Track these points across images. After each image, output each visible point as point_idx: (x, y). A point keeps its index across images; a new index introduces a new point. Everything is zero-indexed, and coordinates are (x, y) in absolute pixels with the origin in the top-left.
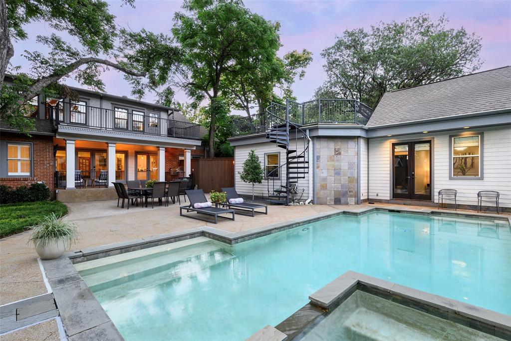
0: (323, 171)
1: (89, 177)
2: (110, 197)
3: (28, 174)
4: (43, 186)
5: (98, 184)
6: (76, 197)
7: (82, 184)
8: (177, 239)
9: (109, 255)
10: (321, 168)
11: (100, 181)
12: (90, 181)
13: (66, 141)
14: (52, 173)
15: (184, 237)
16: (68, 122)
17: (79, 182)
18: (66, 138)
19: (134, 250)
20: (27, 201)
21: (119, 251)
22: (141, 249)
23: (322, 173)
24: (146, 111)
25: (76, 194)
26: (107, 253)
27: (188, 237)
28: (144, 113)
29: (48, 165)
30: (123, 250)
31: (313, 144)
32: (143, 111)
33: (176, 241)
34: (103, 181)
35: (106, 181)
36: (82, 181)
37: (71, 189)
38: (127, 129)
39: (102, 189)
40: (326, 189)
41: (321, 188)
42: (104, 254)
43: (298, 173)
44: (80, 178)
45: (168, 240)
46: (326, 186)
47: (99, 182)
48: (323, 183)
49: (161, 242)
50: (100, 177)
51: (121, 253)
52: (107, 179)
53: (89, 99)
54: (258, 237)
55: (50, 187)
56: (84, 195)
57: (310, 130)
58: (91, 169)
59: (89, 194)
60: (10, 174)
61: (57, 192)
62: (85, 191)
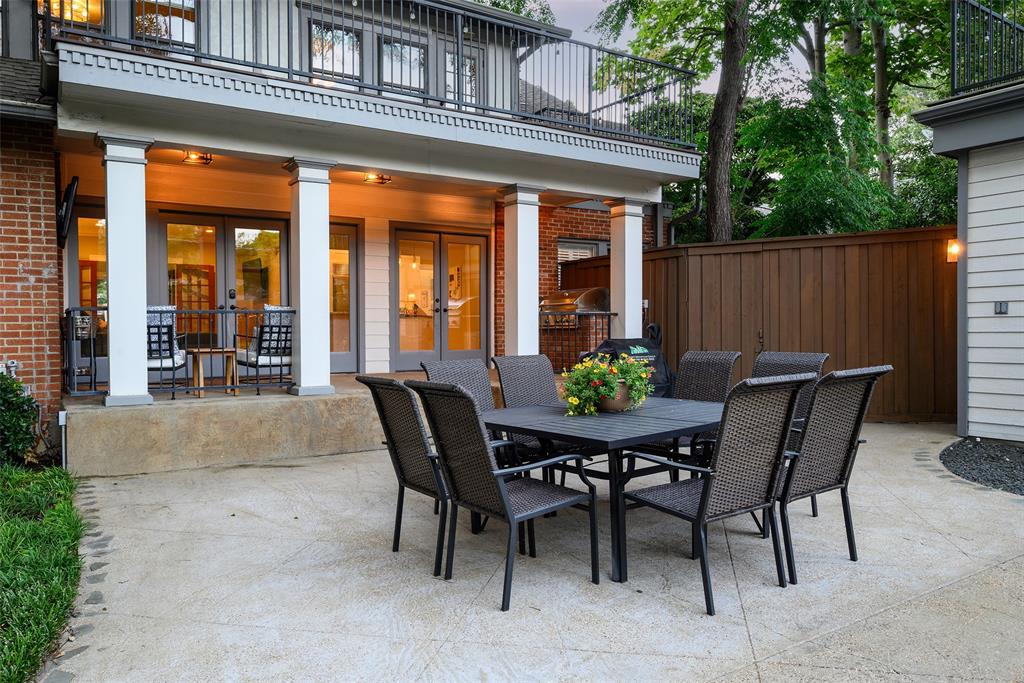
1: (209, 340)
2: (311, 444)
5: (252, 372)
6: (153, 446)
7: (181, 374)
11: (263, 360)
12: (218, 360)
13: (103, 148)
14: (50, 318)
17: (167, 363)
18: (102, 130)
24: (430, 40)
25: (153, 432)
28: (425, 48)
29: (32, 278)
32: (423, 40)
34: (276, 360)
35: (286, 360)
36: (179, 358)
37: (130, 404)
39: (273, 401)
44: (170, 342)
47: (255, 365)
50: (261, 340)
52: (288, 349)
55: (35, 390)
56: (189, 435)
58: (220, 301)
59: (215, 431)
61: (62, 422)
62: (195, 416)
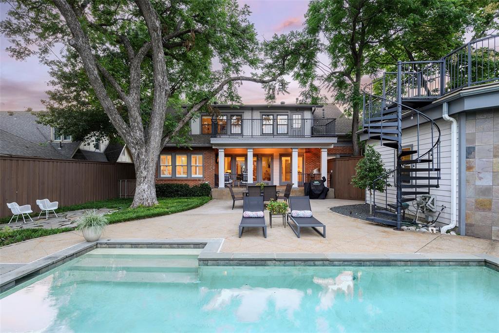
0: (480, 175)
3: (202, 176)
4: (207, 185)
8: (180, 246)
9: (123, 248)
10: (476, 169)
13: (218, 150)
15: (187, 246)
16: (229, 133)
18: (218, 148)
19: (141, 248)
20: (197, 196)
21: (130, 246)
22: (147, 248)
23: (481, 179)
24: (289, 113)
25: (224, 193)
26: (122, 245)
27: (192, 246)
28: (288, 115)
30: (133, 246)
31: (459, 127)
33: (178, 248)
37: (221, 188)
38: (273, 133)
40: (490, 209)
41: (476, 208)
42: (120, 246)
43: (429, 178)
45: (171, 245)
46: (491, 204)
48: (481, 198)
49: (165, 246)
51: (132, 247)
52: (246, 180)
53: (243, 112)
54: (240, 265)
57: (450, 103)
60: (193, 176)
61: (212, 190)
